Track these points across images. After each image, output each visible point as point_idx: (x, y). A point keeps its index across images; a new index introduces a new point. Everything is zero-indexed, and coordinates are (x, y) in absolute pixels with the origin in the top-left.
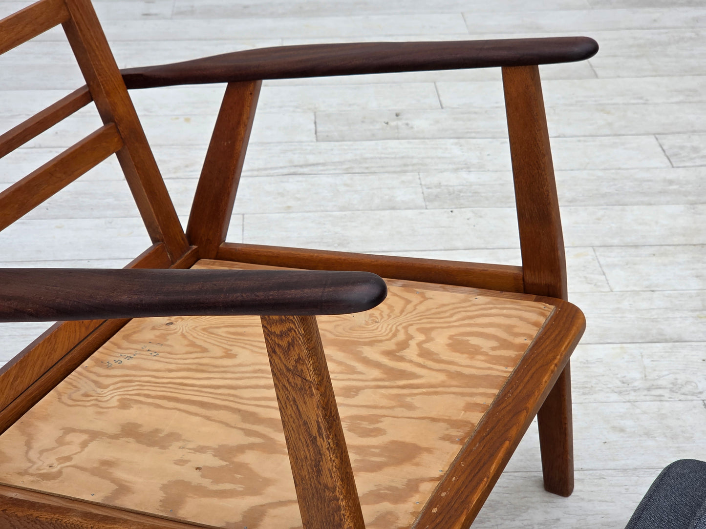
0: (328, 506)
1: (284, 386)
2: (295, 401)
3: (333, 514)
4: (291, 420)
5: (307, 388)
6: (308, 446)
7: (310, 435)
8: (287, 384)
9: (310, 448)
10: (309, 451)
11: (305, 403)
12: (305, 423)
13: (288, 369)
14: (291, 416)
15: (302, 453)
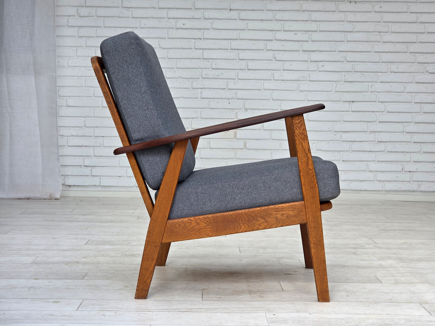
0: (311, 176)
1: (299, 139)
2: (302, 143)
3: (312, 179)
4: (300, 150)
5: (305, 138)
6: (305, 157)
7: (305, 153)
8: (300, 139)
9: (306, 158)
10: (305, 159)
11: (305, 143)
12: (304, 150)
13: (300, 133)
14: (300, 148)
15: (303, 160)
